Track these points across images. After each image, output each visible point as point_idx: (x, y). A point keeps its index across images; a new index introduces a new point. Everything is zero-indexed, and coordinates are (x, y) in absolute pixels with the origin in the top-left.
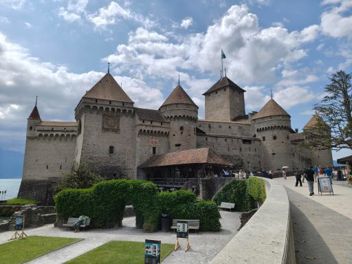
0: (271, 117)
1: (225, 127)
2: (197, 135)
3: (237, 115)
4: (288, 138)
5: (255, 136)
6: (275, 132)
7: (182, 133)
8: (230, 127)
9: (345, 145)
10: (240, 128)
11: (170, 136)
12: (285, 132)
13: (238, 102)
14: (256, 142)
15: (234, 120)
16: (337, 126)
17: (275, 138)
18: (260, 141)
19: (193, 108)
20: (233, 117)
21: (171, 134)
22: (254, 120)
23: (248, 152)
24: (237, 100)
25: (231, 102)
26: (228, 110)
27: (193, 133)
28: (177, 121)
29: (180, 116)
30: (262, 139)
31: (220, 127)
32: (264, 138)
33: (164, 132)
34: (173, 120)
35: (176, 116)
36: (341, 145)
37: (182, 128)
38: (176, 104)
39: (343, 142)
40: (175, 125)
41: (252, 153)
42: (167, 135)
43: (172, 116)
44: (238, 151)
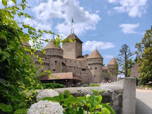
0: (95, 58)
1: (73, 62)
2: (63, 65)
3: (78, 55)
4: (101, 69)
5: (87, 67)
6: (96, 66)
7: (56, 64)
8: (75, 62)
9: (123, 73)
10: (80, 62)
11: (50, 65)
12: (101, 66)
13: (79, 48)
14: (88, 70)
15: (77, 58)
16: (121, 66)
17: (96, 69)
18: (89, 69)
19: (61, 52)
20: (77, 56)
21: (51, 64)
22: (87, 59)
23: (84, 75)
24: (79, 47)
25: (76, 48)
26: (74, 53)
27: (61, 64)
28: (53, 58)
29: (55, 55)
30: (90, 69)
31: (71, 61)
32: (91, 68)
33: (47, 63)
34: (51, 57)
35: (53, 55)
36: (122, 74)
37: (56, 62)
38: (53, 49)
39: (122, 72)
40: (53, 60)
41: (85, 75)
42: (48, 64)
43: (51, 55)
44: (80, 74)
